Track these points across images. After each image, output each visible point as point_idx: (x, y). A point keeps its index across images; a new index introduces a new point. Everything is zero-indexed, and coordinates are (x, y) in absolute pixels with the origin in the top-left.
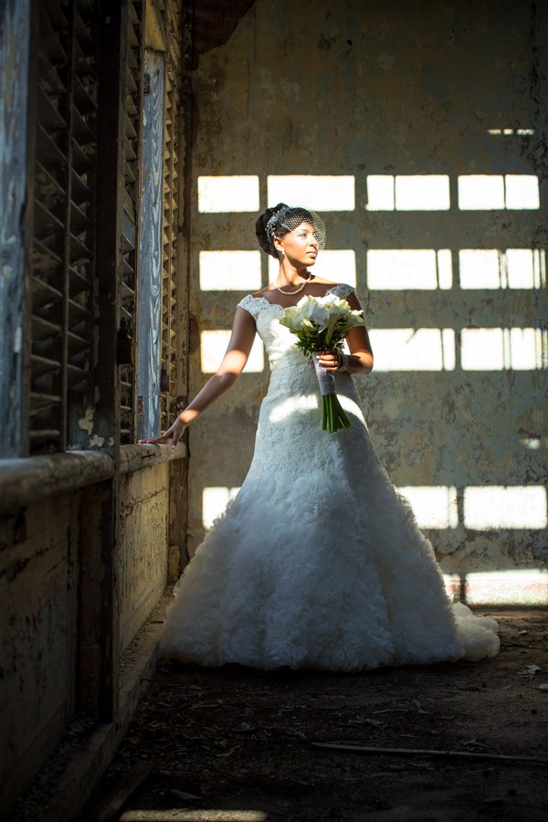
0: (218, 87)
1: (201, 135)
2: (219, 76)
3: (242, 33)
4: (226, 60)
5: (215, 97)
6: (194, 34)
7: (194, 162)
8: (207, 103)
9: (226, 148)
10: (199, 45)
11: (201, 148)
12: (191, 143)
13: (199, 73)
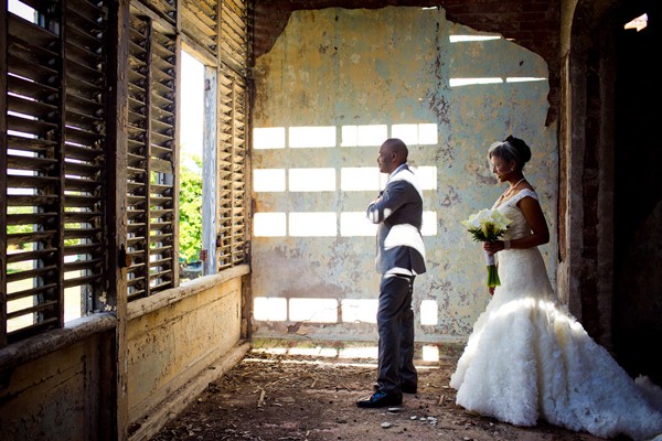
0: (265, 75)
1: (257, 101)
2: (267, 69)
3: (279, 45)
4: (270, 60)
5: (264, 81)
6: (253, 47)
7: (254, 116)
8: (261, 84)
9: (270, 108)
10: (256, 53)
11: (257, 108)
12: (252, 106)
13: (256, 68)
